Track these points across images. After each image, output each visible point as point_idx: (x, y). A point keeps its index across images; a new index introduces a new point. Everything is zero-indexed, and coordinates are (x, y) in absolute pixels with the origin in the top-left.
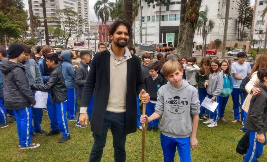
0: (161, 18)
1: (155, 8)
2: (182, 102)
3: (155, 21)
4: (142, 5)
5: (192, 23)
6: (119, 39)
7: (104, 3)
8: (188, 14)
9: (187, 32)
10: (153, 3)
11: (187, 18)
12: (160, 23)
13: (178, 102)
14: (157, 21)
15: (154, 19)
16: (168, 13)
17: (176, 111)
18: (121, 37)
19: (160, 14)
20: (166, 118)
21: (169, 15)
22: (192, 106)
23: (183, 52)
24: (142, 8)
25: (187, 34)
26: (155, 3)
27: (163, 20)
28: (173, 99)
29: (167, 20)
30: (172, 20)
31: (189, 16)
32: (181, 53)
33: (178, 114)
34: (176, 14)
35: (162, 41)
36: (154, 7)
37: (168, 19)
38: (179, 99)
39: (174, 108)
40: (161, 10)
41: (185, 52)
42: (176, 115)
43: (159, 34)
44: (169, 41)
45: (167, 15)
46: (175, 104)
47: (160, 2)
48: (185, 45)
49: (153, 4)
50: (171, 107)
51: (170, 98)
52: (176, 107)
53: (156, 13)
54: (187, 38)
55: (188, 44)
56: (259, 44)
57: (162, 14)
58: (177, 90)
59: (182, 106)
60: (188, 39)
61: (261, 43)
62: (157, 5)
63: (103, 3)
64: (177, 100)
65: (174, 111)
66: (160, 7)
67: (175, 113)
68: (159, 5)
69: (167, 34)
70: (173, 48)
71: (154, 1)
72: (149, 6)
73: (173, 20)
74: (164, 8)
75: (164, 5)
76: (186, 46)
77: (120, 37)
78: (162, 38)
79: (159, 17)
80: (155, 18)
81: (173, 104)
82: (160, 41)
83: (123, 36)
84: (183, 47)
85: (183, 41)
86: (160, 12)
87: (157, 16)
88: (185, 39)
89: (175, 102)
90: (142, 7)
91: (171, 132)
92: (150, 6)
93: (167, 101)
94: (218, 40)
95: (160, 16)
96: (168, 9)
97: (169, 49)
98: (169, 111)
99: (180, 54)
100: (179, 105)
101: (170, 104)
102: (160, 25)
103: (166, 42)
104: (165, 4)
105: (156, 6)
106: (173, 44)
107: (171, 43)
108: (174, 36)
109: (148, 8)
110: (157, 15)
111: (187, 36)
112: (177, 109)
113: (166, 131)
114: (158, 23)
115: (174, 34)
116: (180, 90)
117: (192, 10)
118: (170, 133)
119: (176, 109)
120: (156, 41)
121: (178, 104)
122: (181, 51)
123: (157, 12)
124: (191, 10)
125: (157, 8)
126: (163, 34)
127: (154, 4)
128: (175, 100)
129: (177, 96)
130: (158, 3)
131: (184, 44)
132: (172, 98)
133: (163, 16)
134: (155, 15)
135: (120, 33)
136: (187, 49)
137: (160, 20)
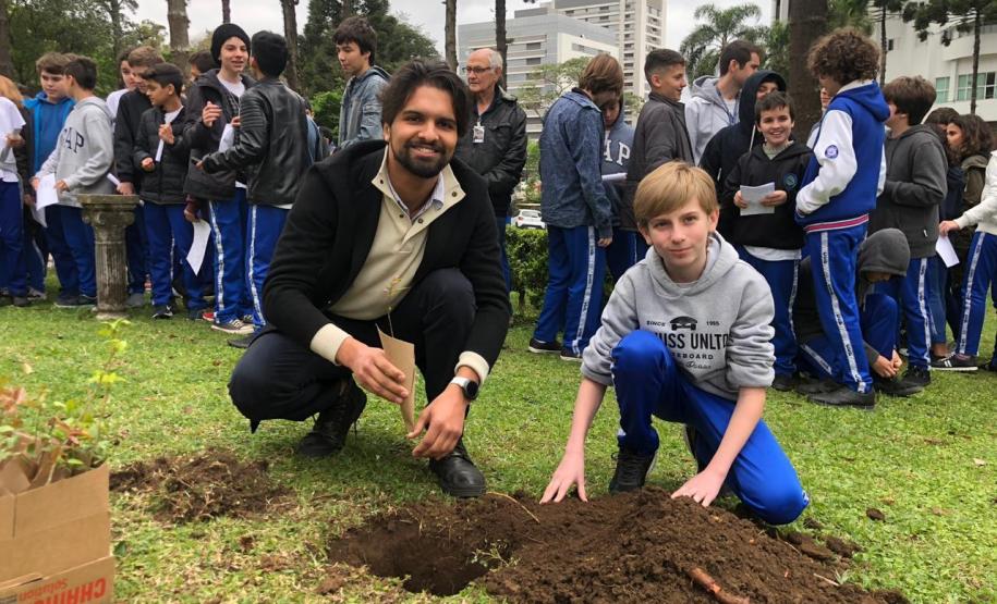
0: (979, 86)
1: (953, 43)
2: (704, 341)
3: (951, 98)
4: (889, 37)
6: (409, 143)
7: (722, 35)
10: (943, 21)
12: (973, 108)
13: (687, 340)
14: (958, 99)
15: (947, 93)
18: (421, 135)
19: (976, 68)
24: (891, 48)
26: (954, 20)
27: (990, 93)
28: (667, 330)
36: (946, 41)
38: (693, 327)
40: (981, 53)
46: (677, 350)
47: (977, 18)
49: (944, 28)
51: (654, 324)
52: (683, 360)
53: (954, 64)
57: (984, 69)
59: (704, 356)
62: (963, 28)
63: (718, 35)
64: (687, 331)
66: (977, 37)
68: (973, 32)
71: (951, 16)
72: (923, 37)
77: (417, 133)
79: (971, 79)
80: (948, 87)
83: (430, 131)
86: (976, 58)
87: (960, 78)
89: (675, 339)
90: (891, 42)
92: (929, 37)
95: (975, 75)
100: (695, 352)
105: (956, 34)
109: (916, 45)
110: (962, 72)
114: (965, 106)
121: (687, 349)
123: (959, 61)
125: (963, 45)
127: (948, 25)
128: (676, 332)
129: (685, 314)
130: (966, 20)
132: (664, 324)
133: (990, 78)
134: (953, 75)
135: (418, 118)
137: (974, 96)
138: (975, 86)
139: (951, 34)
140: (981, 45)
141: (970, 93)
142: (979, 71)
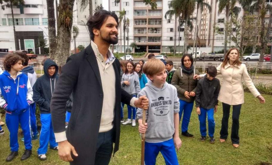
0: (15, 22)
1: (5, 9)
2: (166, 103)
3: (7, 24)
5: (68, 28)
8: (61, 17)
9: (63, 37)
10: (1, 3)
11: (61, 22)
12: (14, 27)
13: (162, 103)
14: (10, 25)
15: (6, 23)
16: (22, 16)
17: (162, 112)
18: (114, 31)
19: (13, 17)
20: (152, 123)
21: (25, 19)
22: (175, 104)
23: (61, 59)
25: (63, 39)
27: (17, 24)
28: (158, 101)
29: (23, 25)
30: (28, 24)
31: (63, 20)
32: (58, 59)
33: (164, 115)
34: (33, 19)
35: (20, 48)
36: (3, 9)
37: (24, 23)
38: (163, 99)
39: (159, 110)
40: (14, 13)
41: (62, 58)
42: (162, 117)
43: (14, 40)
44: (28, 48)
45: (22, 19)
46: (160, 106)
47: (11, 4)
48: (62, 51)
50: (156, 109)
51: (154, 100)
52: (161, 108)
53: (6, 16)
54: (63, 43)
55: (65, 49)
56: (117, 49)
57: (15, 17)
58: (160, 90)
59: (166, 106)
60: (65, 44)
61: (118, 48)
62: (8, 6)
64: (162, 100)
65: (159, 113)
66: (12, 9)
67: (161, 115)
68: (10, 7)
69: (25, 40)
70: (34, 55)
71: (3, 2)
73: (30, 24)
74: (17, 11)
75: (16, 7)
76: (64, 52)
78: (19, 44)
79: (12, 20)
80: (6, 21)
81: (158, 106)
82: (17, 48)
84: (60, 52)
85: (60, 47)
86: (13, 14)
87: (9, 19)
88: (61, 44)
89: (159, 103)
91: (158, 136)
93: (152, 104)
94: (81, 46)
95: (13, 19)
96: (22, 12)
97: (31, 56)
98: (155, 114)
99: (57, 61)
100: (164, 106)
101: (155, 107)
102: (14, 30)
103: (25, 48)
104: (18, 7)
105: (5, 7)
106: (34, 51)
107: (32, 50)
108: (34, 42)
111: (63, 41)
112: (162, 110)
113: (152, 136)
114: (12, 27)
115: (33, 40)
116: (163, 90)
117: (66, 14)
118: (157, 138)
119: (160, 110)
120: (11, 48)
121: (162, 105)
122: (58, 58)
123: (8, 15)
124: (64, 14)
125: (8, 10)
126: (19, 40)
127: (3, 4)
128: (159, 101)
129: (161, 96)
130: (8, 4)
131: (60, 50)
132: (156, 100)
133: (17, 20)
134: (6, 17)
136: (64, 55)
137: (14, 24)
138: (14, 22)
139: (4, 7)
140: (13, 11)
141: (13, 23)
142: (14, 18)
